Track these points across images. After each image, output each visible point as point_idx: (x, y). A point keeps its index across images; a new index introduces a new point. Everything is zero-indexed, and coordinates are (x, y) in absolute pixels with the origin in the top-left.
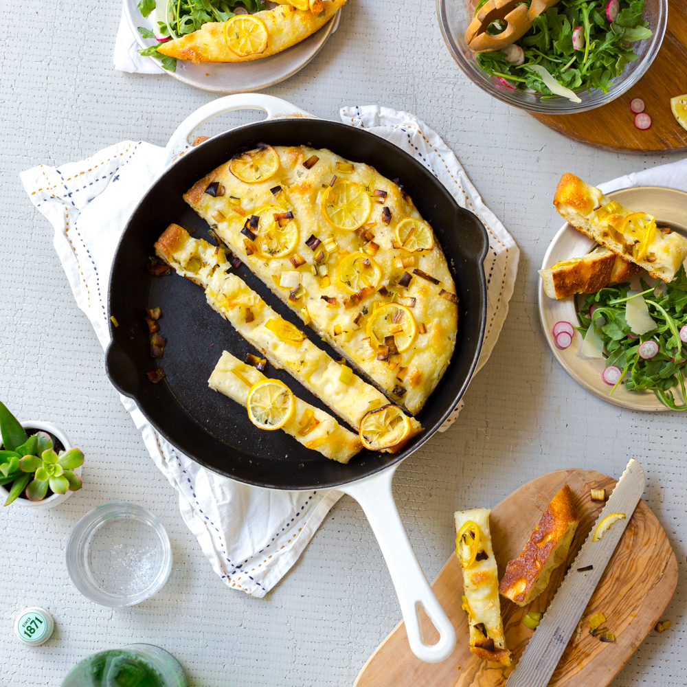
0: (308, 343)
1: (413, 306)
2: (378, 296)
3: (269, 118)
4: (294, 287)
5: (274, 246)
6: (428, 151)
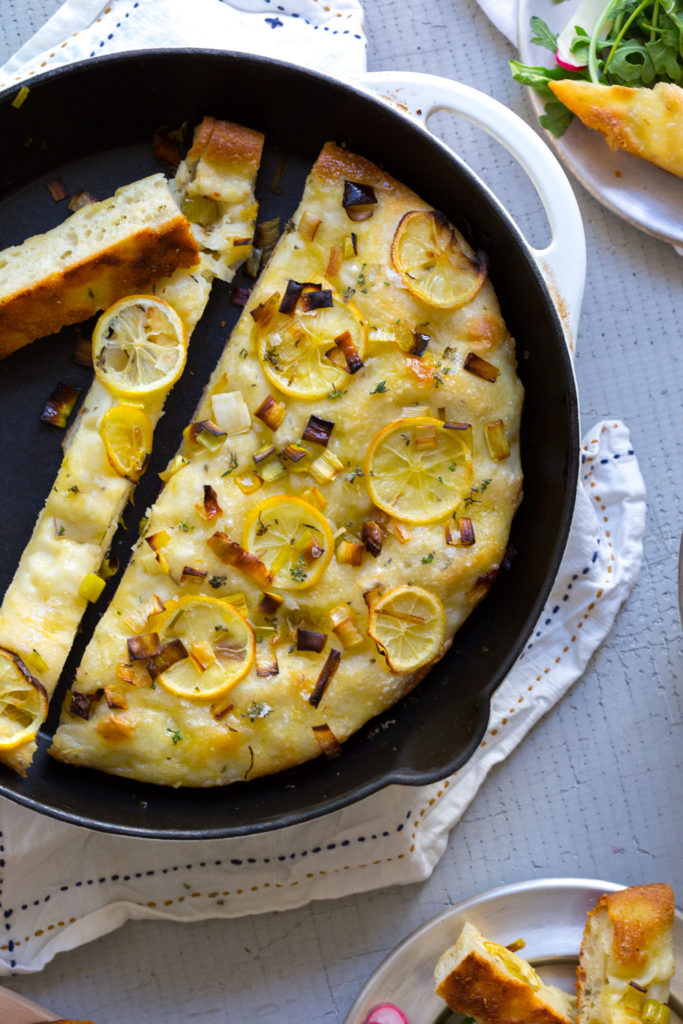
0: (119, 489)
1: (260, 674)
2: (256, 596)
3: (537, 255)
5: (286, 356)
6: (567, 625)
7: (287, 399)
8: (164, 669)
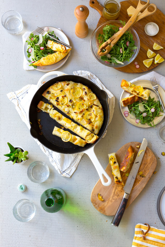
0: (72, 122)
1: (94, 112)
2: (86, 111)
3: (58, 76)
4: (68, 111)
5: (63, 103)
6: (93, 79)
7: (67, 104)
8: (91, 121)
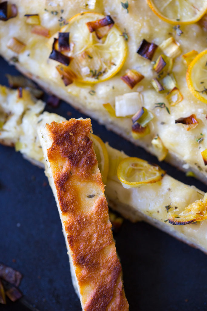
0: (169, 182)
4: (136, 114)
5: (98, 64)
